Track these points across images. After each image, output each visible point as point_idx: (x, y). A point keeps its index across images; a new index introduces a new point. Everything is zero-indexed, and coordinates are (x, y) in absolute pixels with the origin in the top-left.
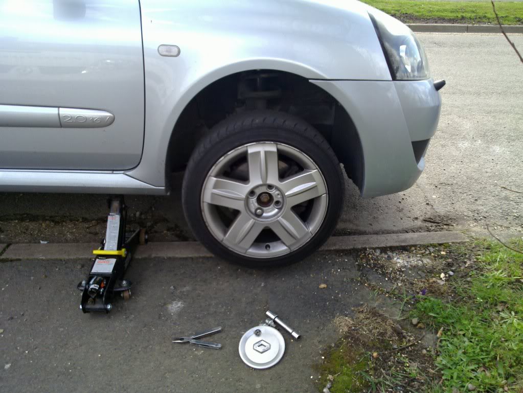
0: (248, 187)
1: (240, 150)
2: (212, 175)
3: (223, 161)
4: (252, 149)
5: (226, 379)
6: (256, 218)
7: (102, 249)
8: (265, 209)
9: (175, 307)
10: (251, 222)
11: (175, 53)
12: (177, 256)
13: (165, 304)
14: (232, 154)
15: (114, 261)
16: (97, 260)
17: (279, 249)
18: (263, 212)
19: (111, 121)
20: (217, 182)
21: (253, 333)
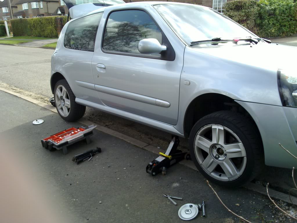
0: (211, 143)
1: (209, 126)
2: (198, 134)
3: (203, 129)
4: (214, 127)
5: (168, 215)
6: (214, 159)
7: (164, 153)
8: (220, 156)
9: (176, 185)
10: (212, 160)
11: (188, 84)
12: (193, 168)
13: (174, 182)
14: (206, 127)
15: (164, 158)
16: (160, 156)
17: (224, 178)
18: (219, 157)
19: (169, 106)
20: (200, 138)
21: (189, 205)
